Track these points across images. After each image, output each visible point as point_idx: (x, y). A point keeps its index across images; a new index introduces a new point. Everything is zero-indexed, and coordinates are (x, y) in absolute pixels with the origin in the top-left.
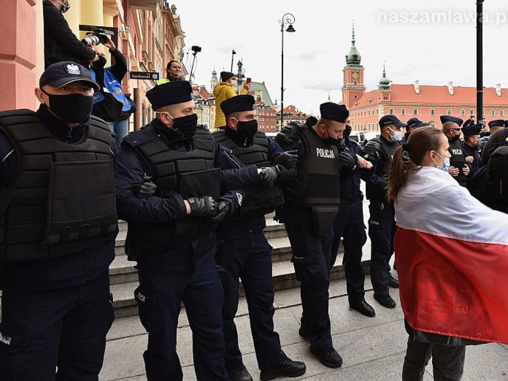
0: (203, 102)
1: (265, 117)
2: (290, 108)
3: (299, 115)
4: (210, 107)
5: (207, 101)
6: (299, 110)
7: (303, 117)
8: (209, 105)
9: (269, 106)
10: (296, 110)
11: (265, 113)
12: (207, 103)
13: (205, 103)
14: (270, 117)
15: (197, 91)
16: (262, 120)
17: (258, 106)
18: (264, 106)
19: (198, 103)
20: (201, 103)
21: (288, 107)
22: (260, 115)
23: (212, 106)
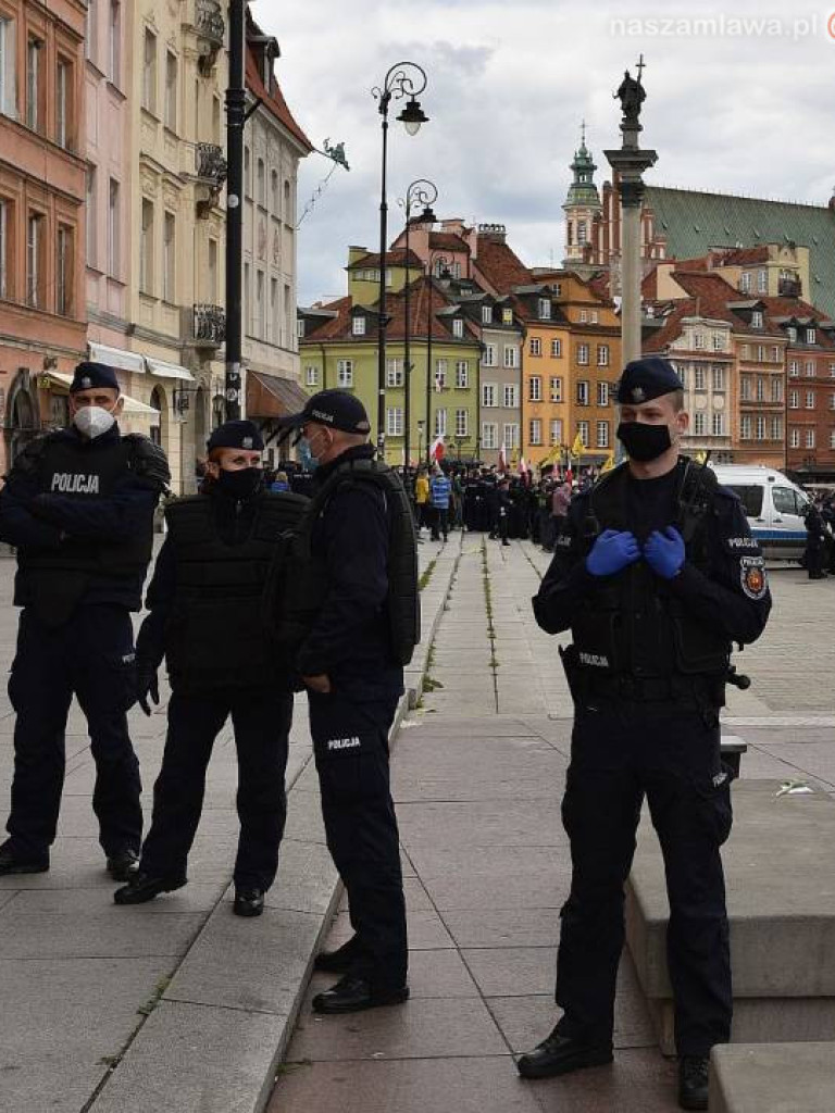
0: (487, 312)
1: (821, 386)
4: (524, 336)
11: (824, 363)
12: (508, 316)
13: (497, 316)
15: (464, 258)
16: (804, 401)
17: (784, 325)
18: (813, 324)
19: (460, 314)
20: (477, 318)
22: (794, 372)
23: (532, 333)
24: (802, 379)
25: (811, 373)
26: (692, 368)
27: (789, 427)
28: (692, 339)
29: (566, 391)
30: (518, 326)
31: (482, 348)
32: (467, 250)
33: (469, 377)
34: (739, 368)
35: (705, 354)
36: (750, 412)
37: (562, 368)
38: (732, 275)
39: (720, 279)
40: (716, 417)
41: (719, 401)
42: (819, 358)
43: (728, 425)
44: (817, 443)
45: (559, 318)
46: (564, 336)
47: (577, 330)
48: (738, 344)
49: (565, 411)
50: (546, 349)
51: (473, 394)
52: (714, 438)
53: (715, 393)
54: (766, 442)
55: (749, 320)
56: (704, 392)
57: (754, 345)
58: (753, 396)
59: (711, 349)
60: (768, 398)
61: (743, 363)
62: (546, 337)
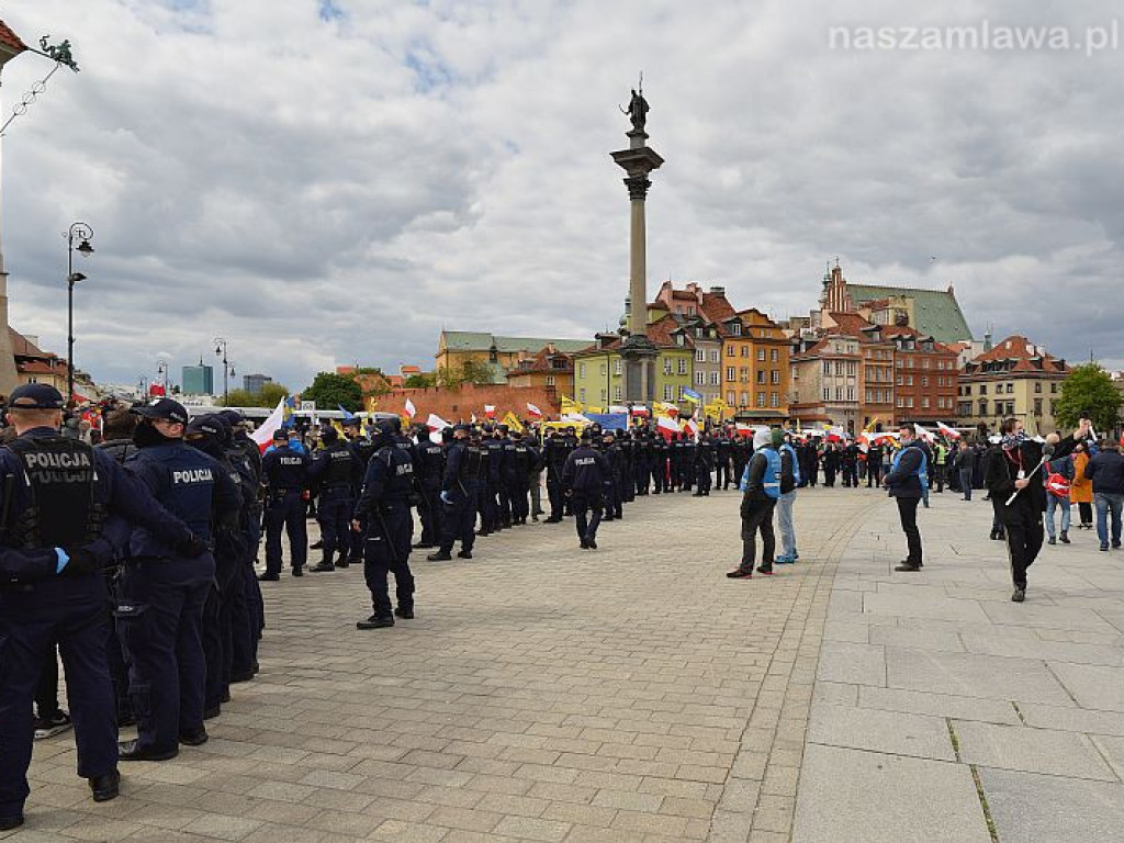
1: (918, 373)
2: (1008, 345)
3: (1039, 363)
4: (722, 345)
5: (714, 326)
6: (1039, 350)
7: (1054, 369)
8: (718, 337)
9: (931, 340)
10: (1029, 349)
11: (919, 360)
12: (713, 333)
13: (706, 334)
14: (934, 373)
15: (693, 304)
16: (906, 381)
17: (893, 339)
18: (913, 338)
19: (682, 332)
21: (1004, 344)
22: (900, 364)
23: (727, 343)
24: (905, 369)
25: (911, 365)
26: (834, 363)
27: (897, 396)
28: (834, 347)
29: (750, 376)
30: (720, 339)
31: (694, 351)
32: (696, 300)
33: (687, 368)
34: (864, 363)
35: (842, 355)
36: (871, 387)
37: (748, 362)
38: (865, 314)
39: (859, 316)
40: (850, 390)
41: (851, 382)
42: (916, 358)
43: (857, 394)
44: (914, 404)
45: (746, 334)
46: (750, 345)
47: (757, 341)
48: (864, 349)
49: (750, 387)
50: (737, 352)
51: (690, 377)
52: (848, 402)
53: (849, 377)
54: (881, 404)
55: (871, 336)
56: (842, 377)
57: (874, 350)
58: (873, 379)
59: (846, 352)
60: (882, 379)
61: (867, 360)
62: (738, 346)
